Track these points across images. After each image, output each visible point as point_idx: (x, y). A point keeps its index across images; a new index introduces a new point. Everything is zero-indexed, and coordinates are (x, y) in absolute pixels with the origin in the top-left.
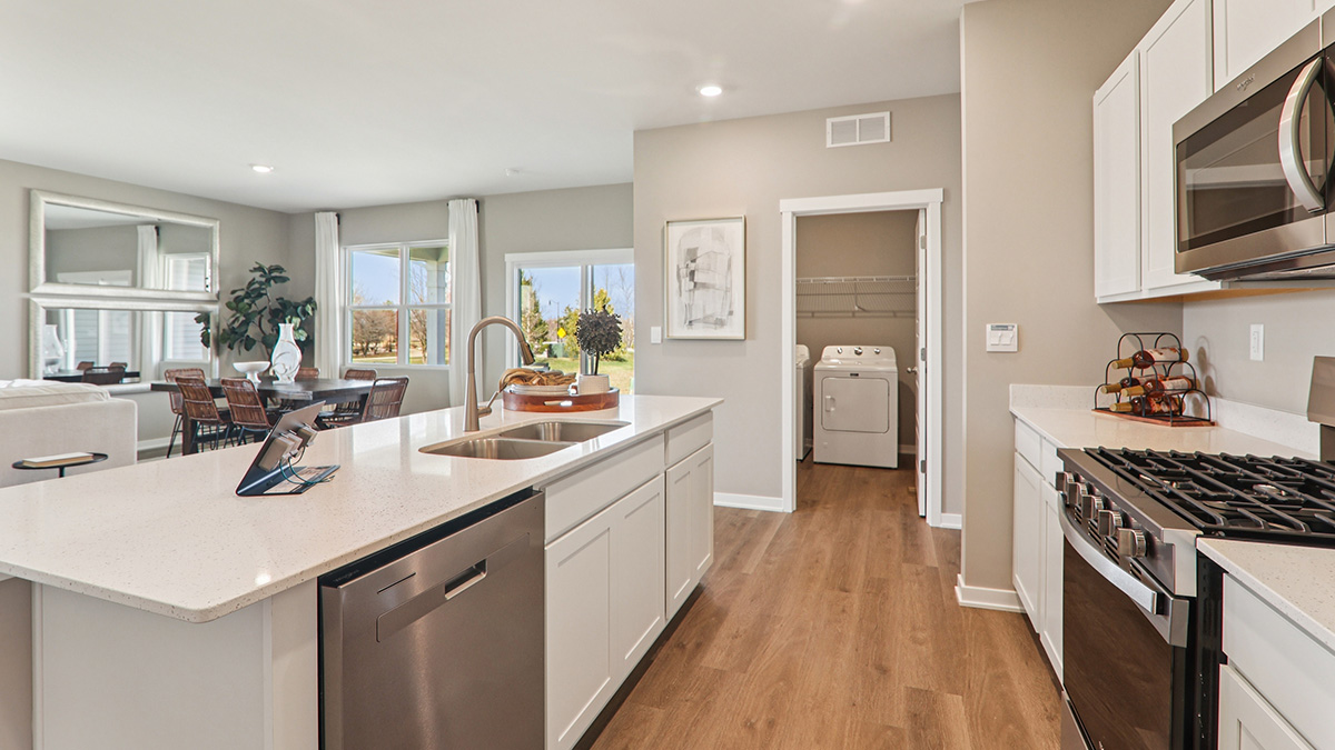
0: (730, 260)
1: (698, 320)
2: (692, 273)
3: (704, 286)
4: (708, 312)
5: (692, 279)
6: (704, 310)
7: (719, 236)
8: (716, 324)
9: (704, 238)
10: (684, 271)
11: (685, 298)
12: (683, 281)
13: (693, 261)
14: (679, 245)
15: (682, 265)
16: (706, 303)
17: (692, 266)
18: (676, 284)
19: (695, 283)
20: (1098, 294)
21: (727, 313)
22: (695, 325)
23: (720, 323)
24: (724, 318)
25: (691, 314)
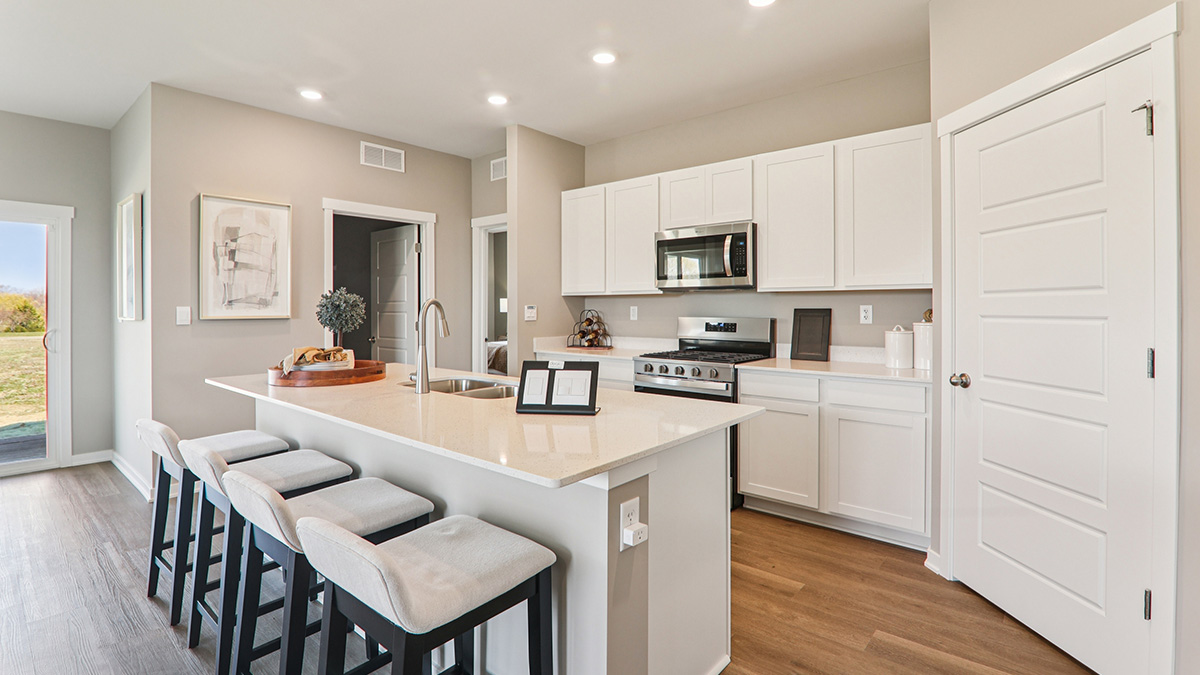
0: (275, 244)
1: (236, 301)
2: (232, 253)
3: (246, 266)
4: (251, 292)
5: (233, 259)
6: (246, 291)
7: (264, 220)
8: (259, 303)
9: (246, 220)
10: (221, 250)
11: (223, 277)
12: (221, 260)
13: (234, 240)
14: (217, 221)
15: (220, 243)
16: (248, 283)
17: (233, 245)
18: (212, 263)
19: (236, 263)
20: (563, 291)
21: (272, 294)
22: (235, 305)
23: (264, 303)
24: (269, 298)
25: (230, 295)
